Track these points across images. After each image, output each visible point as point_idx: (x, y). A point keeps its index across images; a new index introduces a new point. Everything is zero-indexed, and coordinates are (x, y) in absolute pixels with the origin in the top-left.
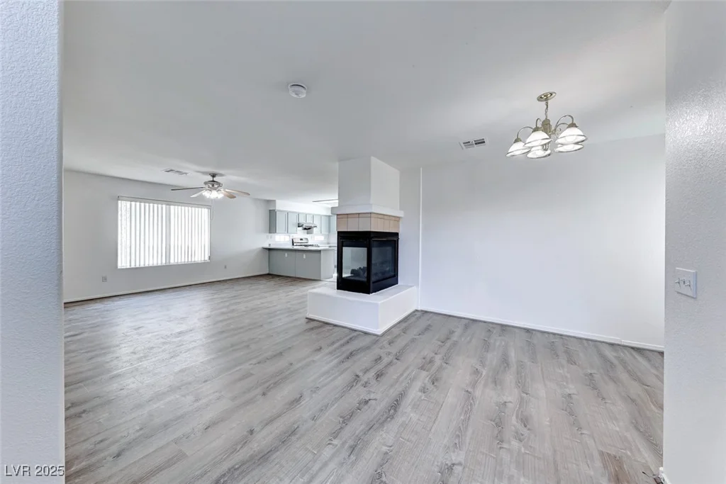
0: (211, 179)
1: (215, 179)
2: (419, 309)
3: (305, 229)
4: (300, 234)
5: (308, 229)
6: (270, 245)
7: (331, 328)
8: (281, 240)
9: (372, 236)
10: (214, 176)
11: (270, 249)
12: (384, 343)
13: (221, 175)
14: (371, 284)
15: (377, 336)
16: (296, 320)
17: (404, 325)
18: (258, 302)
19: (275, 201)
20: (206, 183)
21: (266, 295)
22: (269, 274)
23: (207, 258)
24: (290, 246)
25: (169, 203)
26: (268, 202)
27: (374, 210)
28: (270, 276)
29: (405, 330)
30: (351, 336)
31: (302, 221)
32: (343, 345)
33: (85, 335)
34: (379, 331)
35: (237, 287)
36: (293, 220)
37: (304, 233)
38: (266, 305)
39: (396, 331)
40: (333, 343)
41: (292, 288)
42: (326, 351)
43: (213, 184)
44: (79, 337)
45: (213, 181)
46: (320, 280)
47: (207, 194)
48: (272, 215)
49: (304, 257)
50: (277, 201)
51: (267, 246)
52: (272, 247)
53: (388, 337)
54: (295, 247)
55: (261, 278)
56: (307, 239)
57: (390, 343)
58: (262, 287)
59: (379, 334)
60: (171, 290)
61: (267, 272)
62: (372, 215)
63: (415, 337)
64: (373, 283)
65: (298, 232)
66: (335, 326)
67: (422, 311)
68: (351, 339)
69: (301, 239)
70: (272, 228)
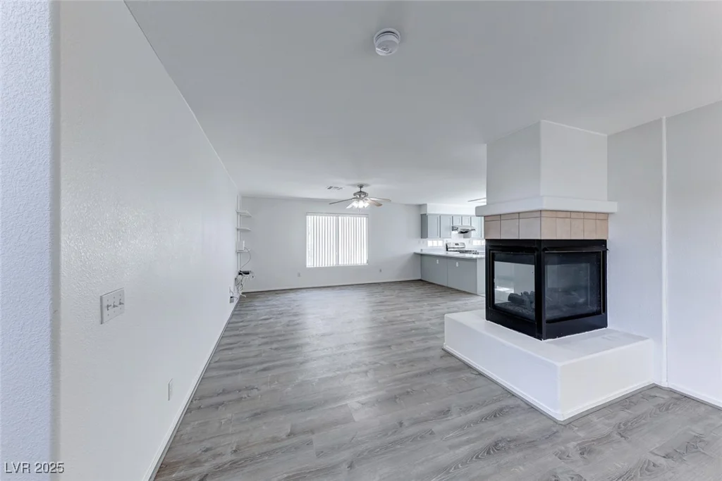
0: (358, 189)
1: (363, 190)
2: (664, 384)
3: (462, 232)
4: (455, 239)
5: (465, 232)
6: (422, 250)
7: (473, 376)
8: (434, 245)
9: (543, 246)
10: (361, 187)
11: (422, 255)
12: (572, 445)
13: (367, 185)
14: (544, 324)
15: (555, 421)
16: (429, 348)
17: (624, 415)
18: (398, 313)
19: (426, 204)
20: (355, 194)
21: (410, 305)
22: (421, 280)
23: (365, 262)
24: (443, 253)
25: (337, 214)
26: (420, 206)
27: (546, 205)
28: (421, 282)
29: (624, 431)
30: (503, 403)
31: (457, 224)
32: (485, 418)
33: (272, 320)
34: (562, 412)
35: (387, 293)
36: (446, 223)
37: (460, 237)
38: (403, 318)
39: (602, 426)
40: (469, 408)
41: (440, 300)
42: (456, 419)
43: (361, 195)
44: (267, 321)
45: (361, 192)
46: (476, 295)
47: (355, 204)
48: (424, 219)
49: (457, 265)
50: (428, 204)
51: (418, 251)
52: (424, 252)
53: (582, 434)
54: (451, 254)
55: (412, 284)
56: (464, 244)
57: (585, 451)
58: (408, 294)
59: (560, 418)
60: (338, 288)
61: (419, 278)
62: (544, 214)
63: (653, 459)
64: (548, 322)
65: (452, 236)
66: (480, 374)
67: (672, 391)
68: (501, 410)
69: (457, 244)
70: (424, 234)
